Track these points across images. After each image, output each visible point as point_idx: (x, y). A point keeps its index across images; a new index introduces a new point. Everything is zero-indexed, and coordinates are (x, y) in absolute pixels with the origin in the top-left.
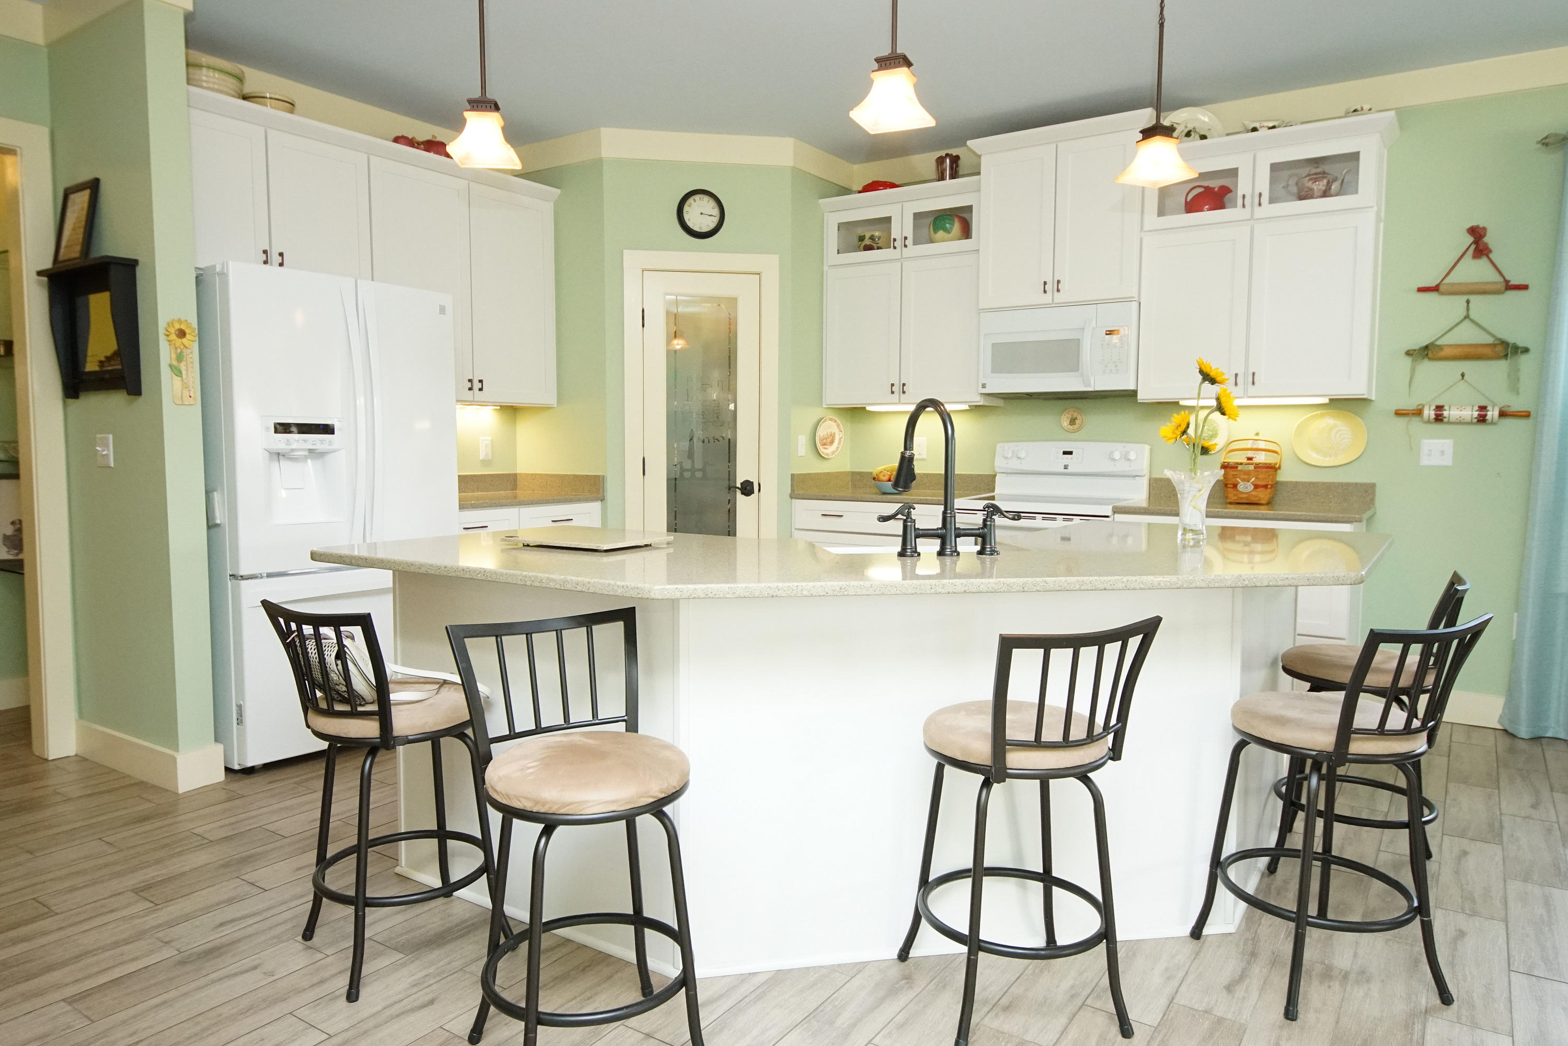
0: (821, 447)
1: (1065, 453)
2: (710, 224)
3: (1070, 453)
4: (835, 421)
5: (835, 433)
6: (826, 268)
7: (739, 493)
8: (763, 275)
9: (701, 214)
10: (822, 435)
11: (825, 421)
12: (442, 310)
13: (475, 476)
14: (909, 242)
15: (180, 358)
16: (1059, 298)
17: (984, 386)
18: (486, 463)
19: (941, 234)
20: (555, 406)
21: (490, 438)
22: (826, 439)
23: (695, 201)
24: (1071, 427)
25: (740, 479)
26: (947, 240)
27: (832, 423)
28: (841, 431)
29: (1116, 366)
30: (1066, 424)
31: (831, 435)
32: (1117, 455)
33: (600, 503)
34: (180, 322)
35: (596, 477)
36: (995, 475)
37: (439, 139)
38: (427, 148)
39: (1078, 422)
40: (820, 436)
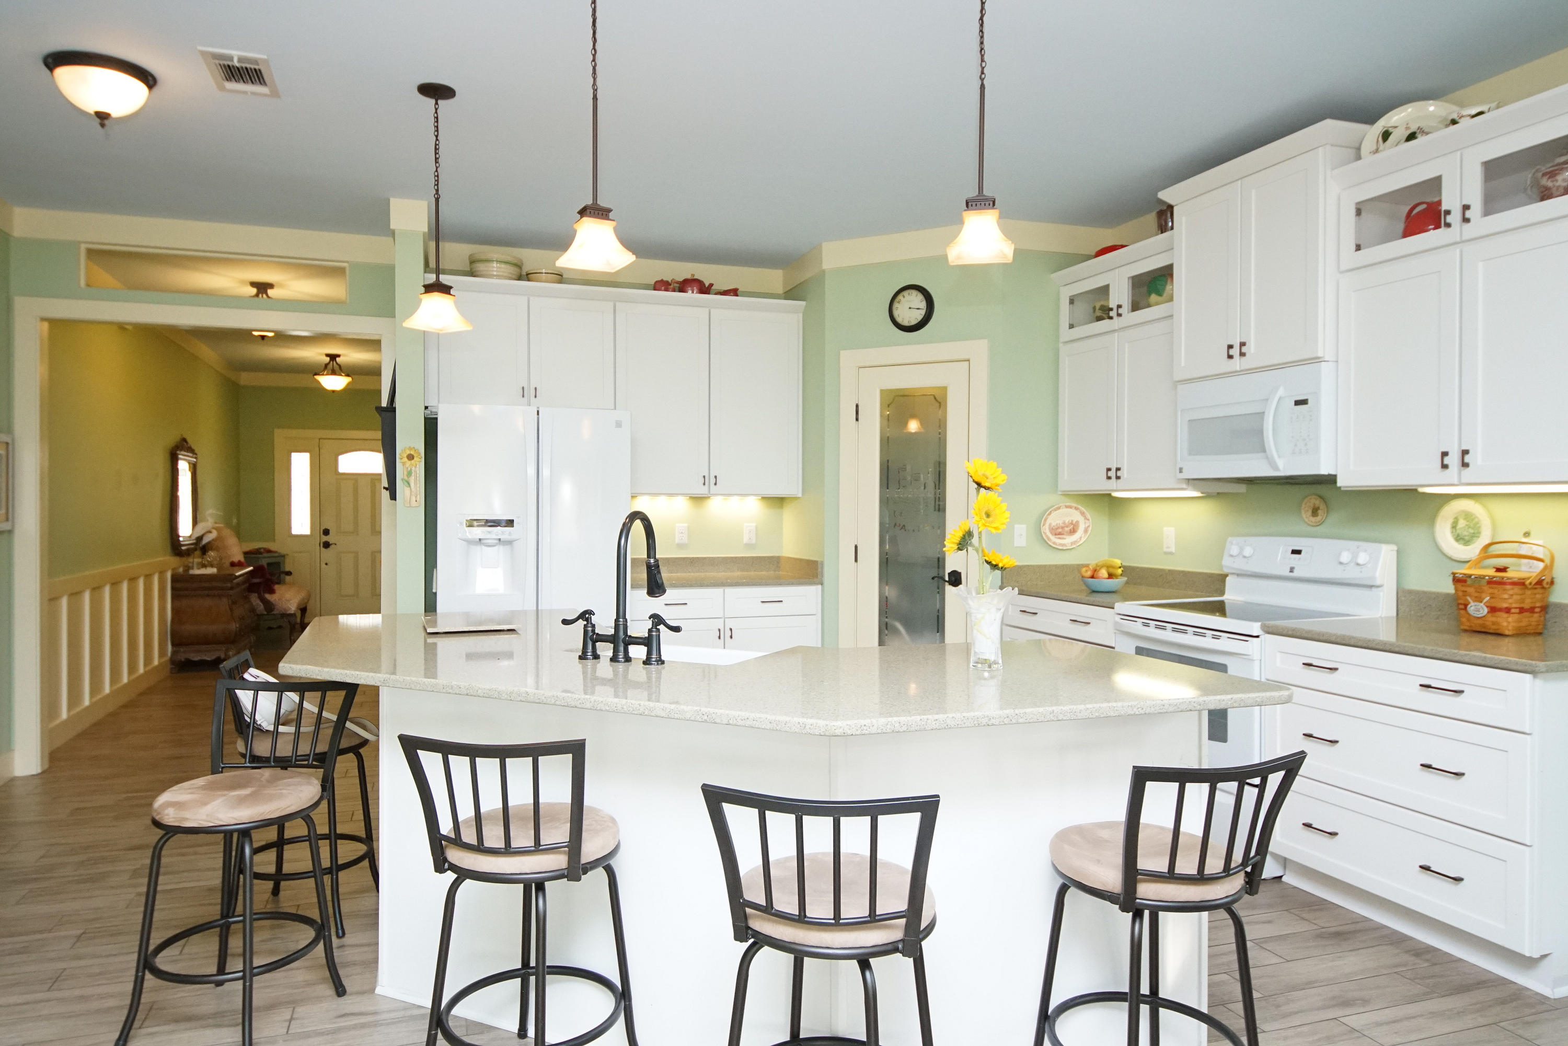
0: (1053, 538)
1: (1294, 552)
2: (918, 316)
3: (1299, 552)
4: (1076, 509)
5: (1077, 522)
6: (1061, 345)
7: (947, 584)
8: (971, 361)
9: (910, 308)
10: (1054, 524)
11: (1059, 508)
12: (619, 425)
13: (736, 558)
14: (1124, 310)
15: (409, 474)
16: (1245, 363)
17: (1181, 470)
18: (749, 546)
19: (1154, 298)
20: (800, 495)
21: (754, 525)
22: (1062, 528)
23: (904, 297)
24: (1313, 519)
25: (948, 570)
26: (1157, 304)
27: (1073, 511)
28: (1088, 520)
29: (1306, 444)
30: (1306, 515)
31: (1072, 523)
32: (1345, 557)
33: (819, 587)
34: (410, 449)
35: (815, 563)
36: (1227, 576)
37: (695, 277)
38: (682, 286)
39: (1320, 512)
40: (1050, 525)
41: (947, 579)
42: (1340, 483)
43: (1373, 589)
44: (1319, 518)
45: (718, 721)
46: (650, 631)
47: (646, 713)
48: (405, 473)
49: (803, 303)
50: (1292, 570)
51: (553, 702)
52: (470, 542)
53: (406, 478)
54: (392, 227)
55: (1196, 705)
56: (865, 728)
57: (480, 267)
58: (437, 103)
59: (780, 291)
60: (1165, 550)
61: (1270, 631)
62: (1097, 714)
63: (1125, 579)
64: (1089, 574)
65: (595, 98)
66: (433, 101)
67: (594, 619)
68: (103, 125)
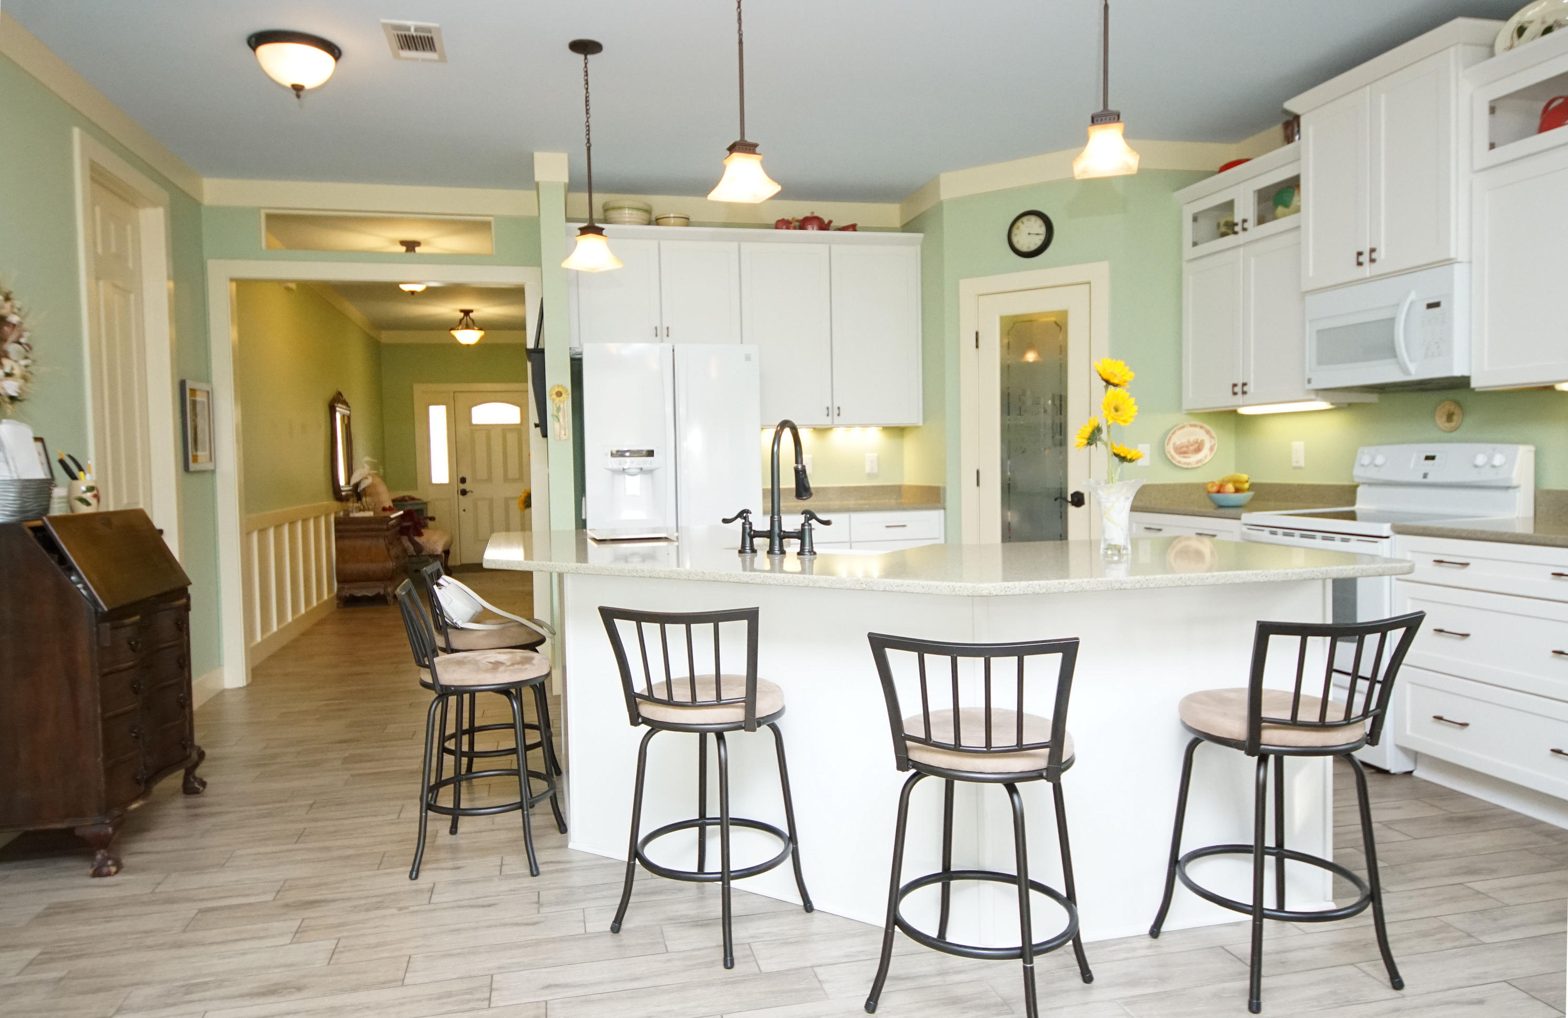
0: (1177, 457)
1: (1427, 458)
2: (1037, 241)
3: (1433, 458)
4: (1201, 427)
5: (1202, 441)
6: (1184, 264)
7: (1069, 504)
8: (1092, 284)
9: (1029, 234)
10: (1178, 443)
11: (1183, 427)
12: (748, 358)
13: (858, 487)
14: (1249, 225)
15: (558, 409)
16: (1376, 269)
17: (1309, 381)
18: (871, 476)
19: (1280, 210)
20: (921, 424)
21: (876, 454)
22: (1187, 447)
23: (1023, 223)
24: (1447, 425)
25: (1071, 491)
26: (1284, 215)
27: (1198, 430)
28: (1213, 438)
29: (1438, 347)
30: (1441, 421)
31: (1197, 442)
32: (1481, 460)
33: (942, 512)
34: (558, 386)
35: (938, 488)
36: (1356, 486)
37: (816, 214)
38: (803, 224)
39: (1455, 418)
40: (1174, 444)
41: (1069, 499)
42: (1473, 384)
43: (1511, 491)
44: (1453, 424)
45: (875, 588)
46: (803, 525)
47: (811, 585)
48: (555, 409)
49: (921, 235)
50: (1425, 476)
51: (727, 579)
52: (614, 472)
53: (555, 413)
54: (537, 179)
55: (1319, 574)
56: (1009, 590)
57: (614, 214)
58: (586, 58)
59: (897, 224)
60: (1294, 464)
61: (1400, 530)
62: (1223, 581)
63: (1251, 494)
64: (1215, 489)
65: (741, 42)
66: (582, 57)
67: (751, 518)
68: (298, 96)
